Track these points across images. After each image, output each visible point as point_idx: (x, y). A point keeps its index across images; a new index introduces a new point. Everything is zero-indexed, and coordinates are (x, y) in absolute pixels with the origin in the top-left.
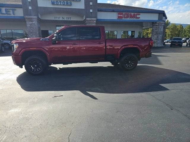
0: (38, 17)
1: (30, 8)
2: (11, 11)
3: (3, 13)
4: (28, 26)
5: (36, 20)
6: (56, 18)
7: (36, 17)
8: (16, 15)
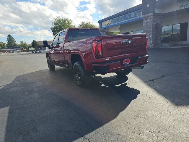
0: (154, 13)
1: (148, 6)
2: (138, 13)
3: (132, 17)
4: (144, 24)
5: (152, 16)
6: (181, 7)
7: (152, 14)
8: (141, 16)
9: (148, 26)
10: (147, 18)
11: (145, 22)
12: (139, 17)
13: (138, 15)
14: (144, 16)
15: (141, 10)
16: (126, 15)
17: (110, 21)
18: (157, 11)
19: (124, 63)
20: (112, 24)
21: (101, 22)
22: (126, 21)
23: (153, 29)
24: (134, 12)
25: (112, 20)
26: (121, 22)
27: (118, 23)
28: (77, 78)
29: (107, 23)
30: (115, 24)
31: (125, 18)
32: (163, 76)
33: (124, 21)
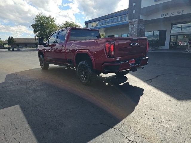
0: (139, 19)
1: (134, 12)
2: (124, 18)
3: (119, 21)
4: (130, 29)
5: (137, 22)
6: (162, 16)
7: (137, 20)
8: (127, 21)
9: (133, 31)
10: (132, 23)
11: (131, 26)
12: (124, 21)
13: (124, 20)
14: (130, 21)
15: (127, 15)
16: (113, 18)
17: (97, 22)
18: (142, 18)
19: (130, 63)
20: (99, 26)
21: (88, 23)
22: (112, 24)
23: (138, 34)
24: (120, 16)
25: (98, 22)
26: (108, 24)
27: (105, 25)
28: (82, 76)
29: (94, 24)
30: (102, 26)
31: (112, 22)
32: (157, 77)
33: (110, 24)
